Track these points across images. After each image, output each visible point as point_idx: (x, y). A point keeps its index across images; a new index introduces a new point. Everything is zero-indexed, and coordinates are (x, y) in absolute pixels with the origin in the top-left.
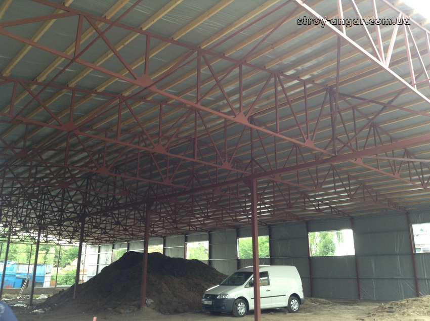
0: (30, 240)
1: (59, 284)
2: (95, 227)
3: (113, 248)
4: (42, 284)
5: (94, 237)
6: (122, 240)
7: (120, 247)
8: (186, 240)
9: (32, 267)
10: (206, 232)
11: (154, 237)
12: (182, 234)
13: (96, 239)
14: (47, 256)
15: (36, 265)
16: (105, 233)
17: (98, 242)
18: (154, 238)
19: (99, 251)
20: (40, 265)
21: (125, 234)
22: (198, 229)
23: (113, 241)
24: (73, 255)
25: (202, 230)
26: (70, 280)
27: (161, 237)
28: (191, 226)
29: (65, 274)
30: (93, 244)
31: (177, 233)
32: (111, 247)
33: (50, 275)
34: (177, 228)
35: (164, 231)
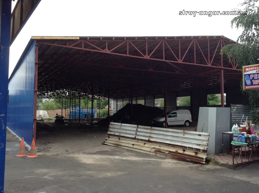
3: (123, 101)
4: (93, 116)
12: (152, 95)
19: (117, 103)
24: (105, 103)
26: (105, 115)
27: (143, 96)
29: (103, 112)
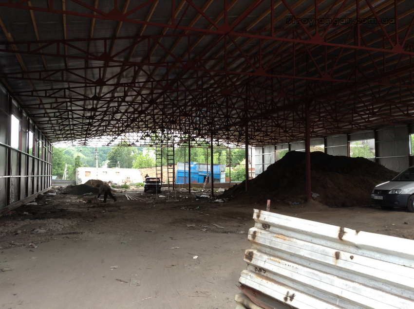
0: (205, 145)
1: (232, 180)
2: (257, 130)
3: (275, 149)
4: (219, 180)
5: (258, 140)
6: (283, 141)
7: (282, 148)
8: (349, 139)
9: (209, 167)
10: (372, 130)
11: (314, 137)
12: (344, 133)
13: (259, 142)
14: (221, 157)
15: (212, 165)
16: (267, 135)
17: (261, 144)
18: (315, 139)
20: (215, 165)
21: (285, 136)
22: (361, 127)
23: (274, 143)
24: (241, 156)
25: (366, 128)
26: (241, 177)
27: (322, 137)
28: (354, 124)
29: (236, 172)
30: (257, 146)
31: (339, 133)
32: (273, 148)
33: (225, 173)
34: (338, 127)
35: (324, 131)
